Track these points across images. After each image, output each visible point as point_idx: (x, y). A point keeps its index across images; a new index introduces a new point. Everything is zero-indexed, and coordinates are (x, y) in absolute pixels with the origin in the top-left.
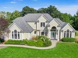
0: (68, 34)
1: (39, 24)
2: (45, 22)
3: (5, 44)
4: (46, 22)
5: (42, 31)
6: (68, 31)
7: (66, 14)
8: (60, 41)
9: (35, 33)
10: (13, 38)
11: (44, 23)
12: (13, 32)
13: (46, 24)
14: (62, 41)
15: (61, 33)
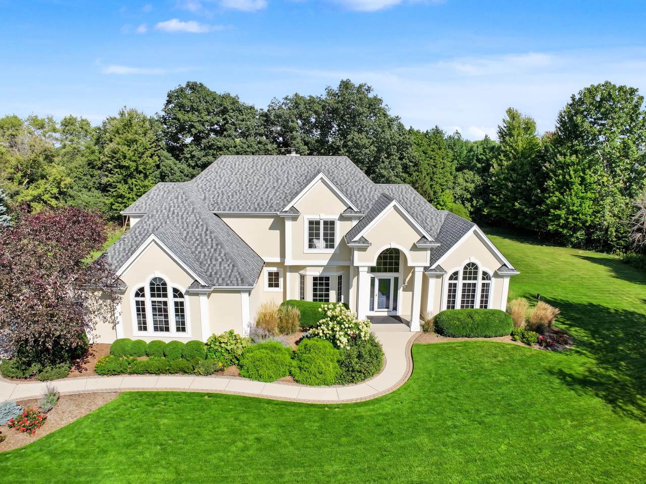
0: (469, 291)
1: (296, 231)
2: (334, 217)
3: (102, 371)
4: (342, 218)
5: (317, 273)
6: (471, 270)
7: (437, 132)
8: (425, 329)
9: (274, 280)
10: (143, 327)
11: (329, 225)
12: (140, 292)
13: (341, 230)
14: (439, 331)
15: (432, 282)
